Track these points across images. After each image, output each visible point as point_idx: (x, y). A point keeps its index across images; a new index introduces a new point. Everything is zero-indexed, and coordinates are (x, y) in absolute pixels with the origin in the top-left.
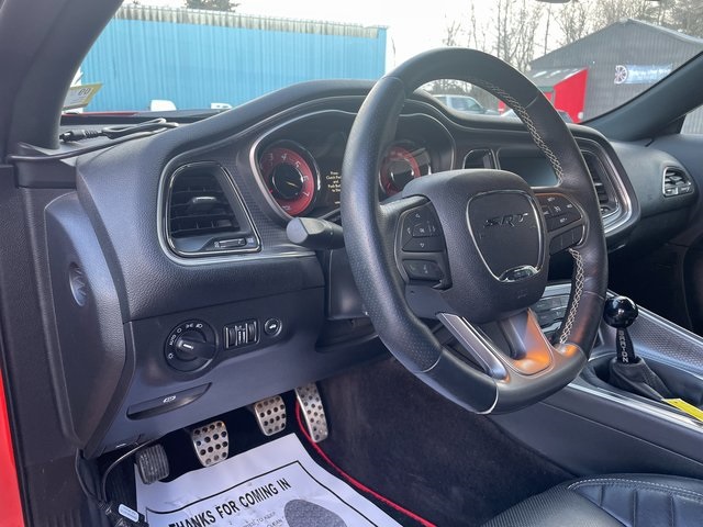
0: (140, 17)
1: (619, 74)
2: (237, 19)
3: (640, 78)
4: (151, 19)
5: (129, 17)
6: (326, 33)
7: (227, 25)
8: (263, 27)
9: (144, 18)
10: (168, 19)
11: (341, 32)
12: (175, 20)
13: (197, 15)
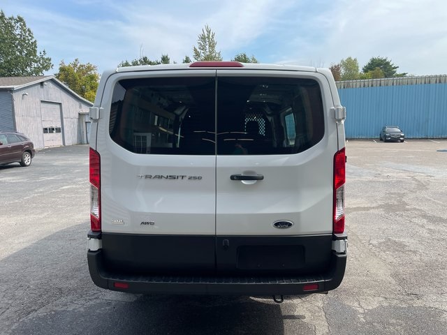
2: (379, 82)
7: (372, 86)
8: (395, 84)
13: (355, 84)
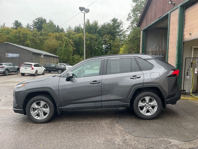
1: (6, 55)
3: (12, 56)
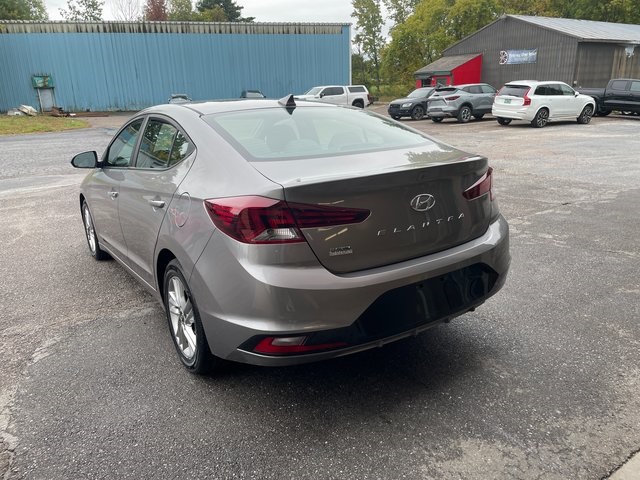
0: (153, 30)
1: (502, 58)
2: (228, 27)
3: (516, 60)
4: (162, 31)
5: (145, 31)
6: (300, 33)
7: (220, 32)
9: (156, 31)
10: (174, 30)
11: (312, 31)
12: (180, 31)
13: (196, 27)
